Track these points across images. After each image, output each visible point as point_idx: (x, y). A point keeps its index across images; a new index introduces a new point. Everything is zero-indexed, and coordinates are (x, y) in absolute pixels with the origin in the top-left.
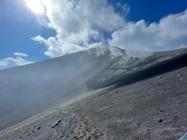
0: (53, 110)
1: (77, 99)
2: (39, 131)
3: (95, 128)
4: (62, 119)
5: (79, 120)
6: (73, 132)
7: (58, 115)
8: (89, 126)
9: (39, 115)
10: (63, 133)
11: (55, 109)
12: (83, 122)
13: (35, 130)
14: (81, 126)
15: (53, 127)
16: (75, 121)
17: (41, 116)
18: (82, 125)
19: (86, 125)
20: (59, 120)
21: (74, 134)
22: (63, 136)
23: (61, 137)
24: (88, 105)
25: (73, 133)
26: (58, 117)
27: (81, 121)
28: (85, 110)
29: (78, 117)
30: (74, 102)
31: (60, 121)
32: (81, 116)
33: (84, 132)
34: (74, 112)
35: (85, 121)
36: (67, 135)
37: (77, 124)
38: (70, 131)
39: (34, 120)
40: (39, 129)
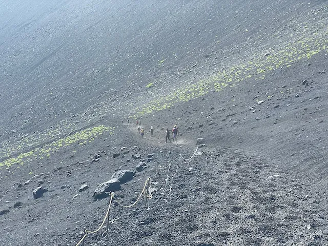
0: (92, 125)
1: (215, 78)
2: (40, 204)
3: (312, 227)
4: (140, 169)
5: (227, 183)
6: (196, 228)
7: (115, 149)
8: (281, 215)
9: (30, 140)
10: (146, 222)
11: (101, 122)
12: (247, 192)
13: (23, 200)
14: (236, 209)
15: (98, 197)
16: (204, 184)
17: (41, 146)
18: (239, 203)
19: (263, 207)
20: (122, 173)
21: (196, 233)
22: (145, 235)
23: (139, 236)
24: (282, 113)
25: (191, 229)
26: (119, 160)
27: (235, 189)
28: (263, 139)
29: (220, 165)
30: (202, 93)
31: (128, 177)
32: (238, 164)
33: (252, 236)
34: (199, 143)
35: (259, 190)
36: (162, 231)
37: (214, 197)
38: (177, 219)
39: (13, 160)
40: (40, 199)
